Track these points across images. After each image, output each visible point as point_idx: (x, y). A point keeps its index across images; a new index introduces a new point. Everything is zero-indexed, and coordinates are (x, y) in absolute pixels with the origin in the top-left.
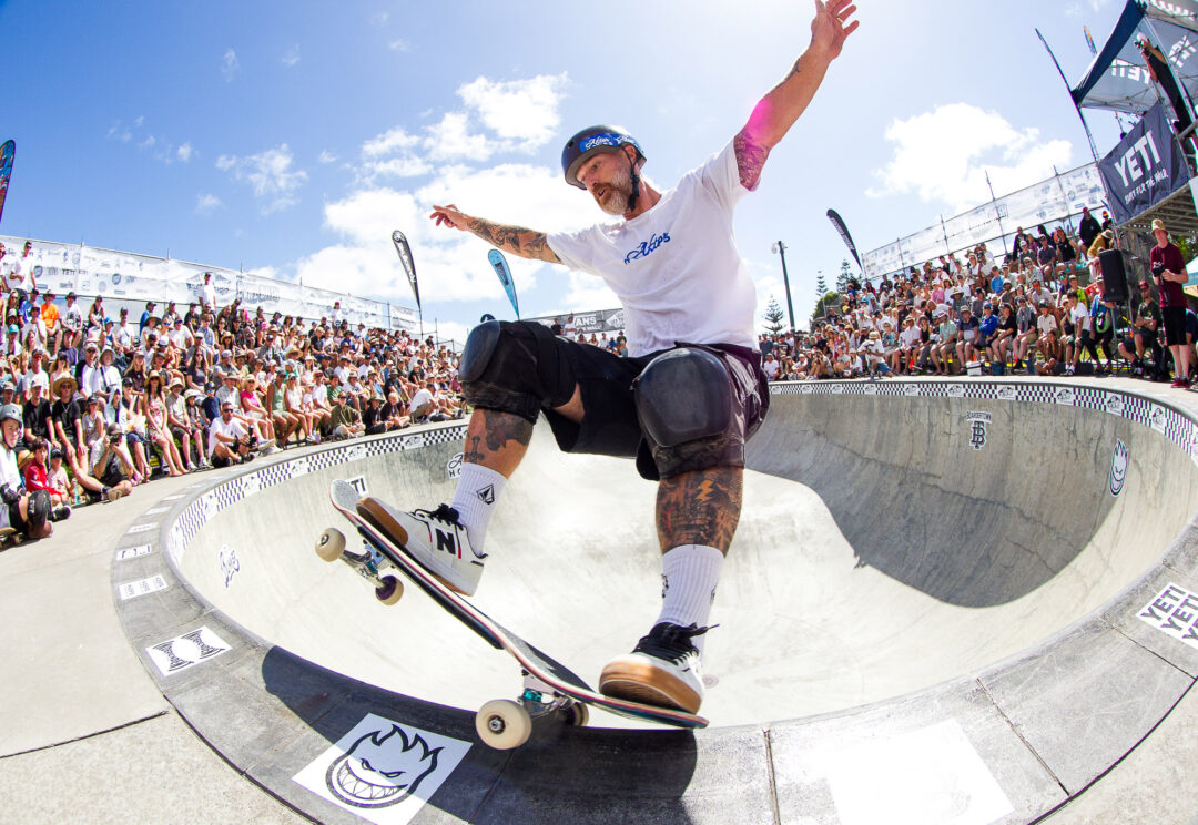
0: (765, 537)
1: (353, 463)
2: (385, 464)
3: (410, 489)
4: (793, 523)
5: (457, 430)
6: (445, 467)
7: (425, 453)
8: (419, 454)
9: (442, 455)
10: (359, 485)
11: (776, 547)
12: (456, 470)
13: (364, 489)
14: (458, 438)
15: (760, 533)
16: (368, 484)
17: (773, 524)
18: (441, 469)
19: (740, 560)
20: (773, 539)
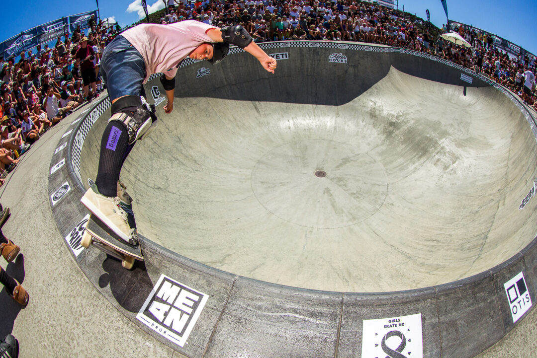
0: (437, 157)
1: (283, 48)
2: (299, 50)
3: (309, 61)
4: (454, 162)
5: (336, 44)
6: (328, 57)
7: (319, 50)
8: (316, 50)
9: (327, 52)
10: (284, 56)
11: (435, 164)
12: (332, 59)
13: (286, 57)
14: (336, 47)
15: (437, 153)
16: (289, 56)
17: (447, 155)
18: (325, 57)
19: (417, 156)
20: (438, 160)
